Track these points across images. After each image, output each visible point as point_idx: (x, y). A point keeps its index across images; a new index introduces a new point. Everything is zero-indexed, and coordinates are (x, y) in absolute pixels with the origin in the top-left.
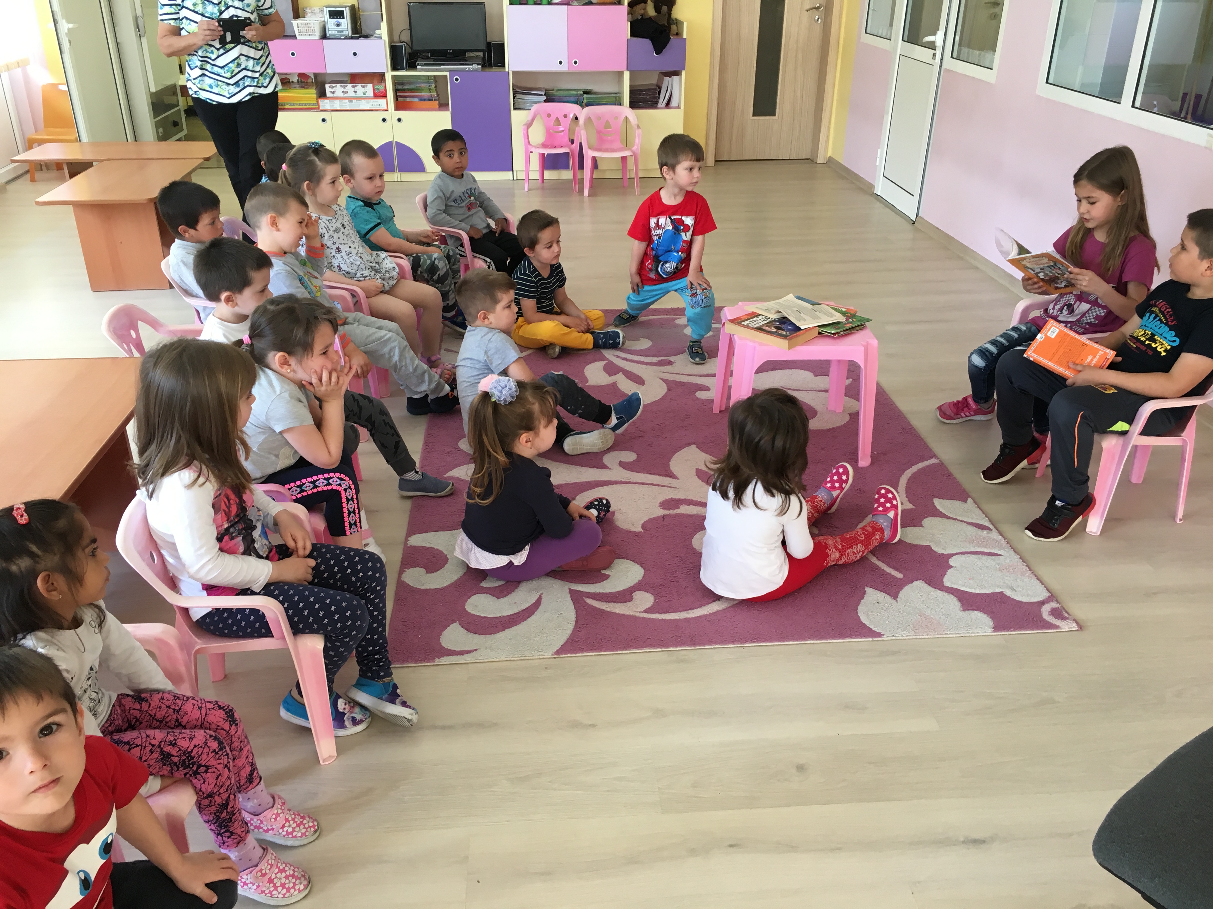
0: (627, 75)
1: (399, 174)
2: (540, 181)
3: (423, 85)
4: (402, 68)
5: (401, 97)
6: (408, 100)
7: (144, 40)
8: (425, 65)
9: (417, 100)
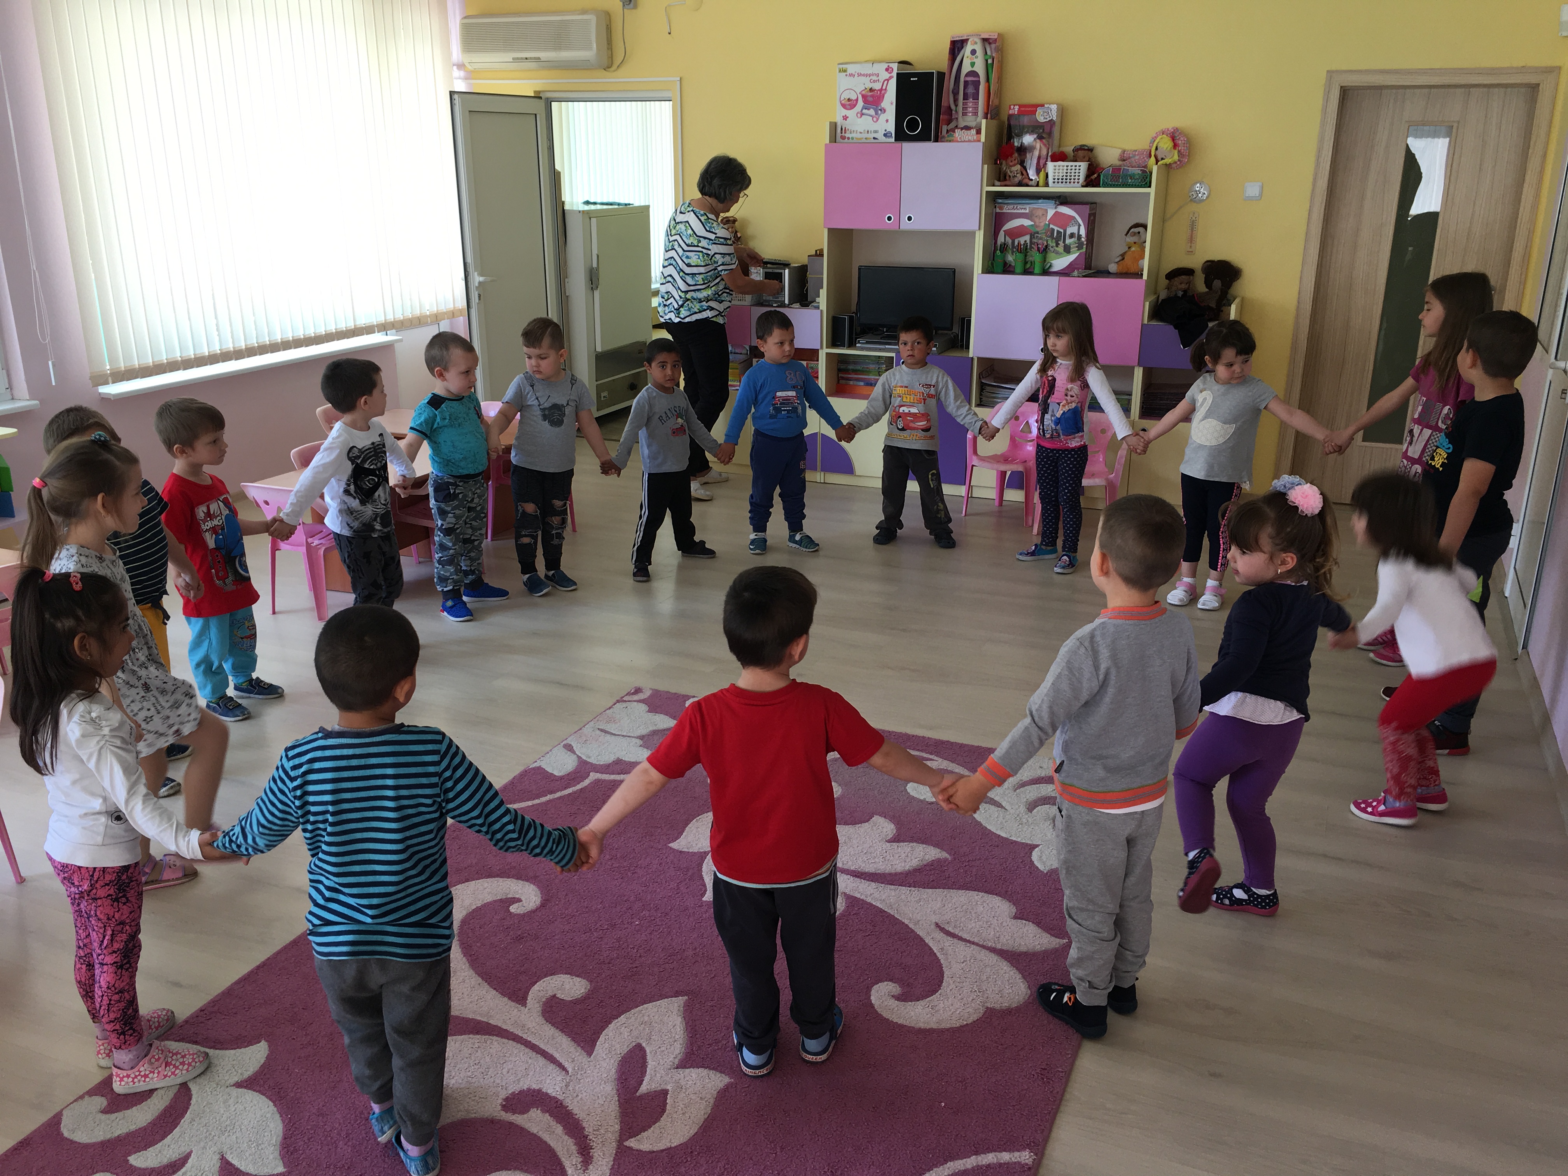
0: (1138, 373)
1: (822, 473)
2: (996, 503)
3: (872, 366)
4: (842, 345)
5: (843, 378)
6: (851, 383)
7: (597, 293)
8: (867, 343)
9: (862, 384)
